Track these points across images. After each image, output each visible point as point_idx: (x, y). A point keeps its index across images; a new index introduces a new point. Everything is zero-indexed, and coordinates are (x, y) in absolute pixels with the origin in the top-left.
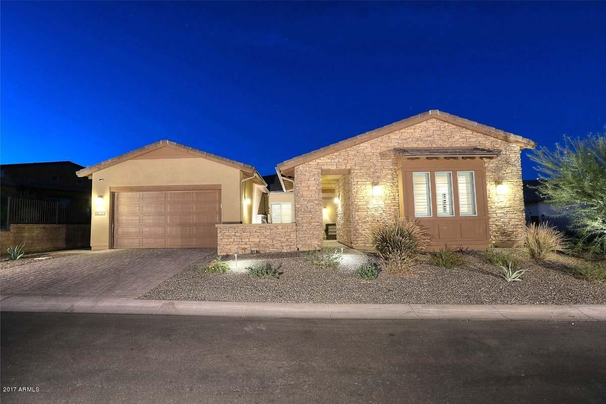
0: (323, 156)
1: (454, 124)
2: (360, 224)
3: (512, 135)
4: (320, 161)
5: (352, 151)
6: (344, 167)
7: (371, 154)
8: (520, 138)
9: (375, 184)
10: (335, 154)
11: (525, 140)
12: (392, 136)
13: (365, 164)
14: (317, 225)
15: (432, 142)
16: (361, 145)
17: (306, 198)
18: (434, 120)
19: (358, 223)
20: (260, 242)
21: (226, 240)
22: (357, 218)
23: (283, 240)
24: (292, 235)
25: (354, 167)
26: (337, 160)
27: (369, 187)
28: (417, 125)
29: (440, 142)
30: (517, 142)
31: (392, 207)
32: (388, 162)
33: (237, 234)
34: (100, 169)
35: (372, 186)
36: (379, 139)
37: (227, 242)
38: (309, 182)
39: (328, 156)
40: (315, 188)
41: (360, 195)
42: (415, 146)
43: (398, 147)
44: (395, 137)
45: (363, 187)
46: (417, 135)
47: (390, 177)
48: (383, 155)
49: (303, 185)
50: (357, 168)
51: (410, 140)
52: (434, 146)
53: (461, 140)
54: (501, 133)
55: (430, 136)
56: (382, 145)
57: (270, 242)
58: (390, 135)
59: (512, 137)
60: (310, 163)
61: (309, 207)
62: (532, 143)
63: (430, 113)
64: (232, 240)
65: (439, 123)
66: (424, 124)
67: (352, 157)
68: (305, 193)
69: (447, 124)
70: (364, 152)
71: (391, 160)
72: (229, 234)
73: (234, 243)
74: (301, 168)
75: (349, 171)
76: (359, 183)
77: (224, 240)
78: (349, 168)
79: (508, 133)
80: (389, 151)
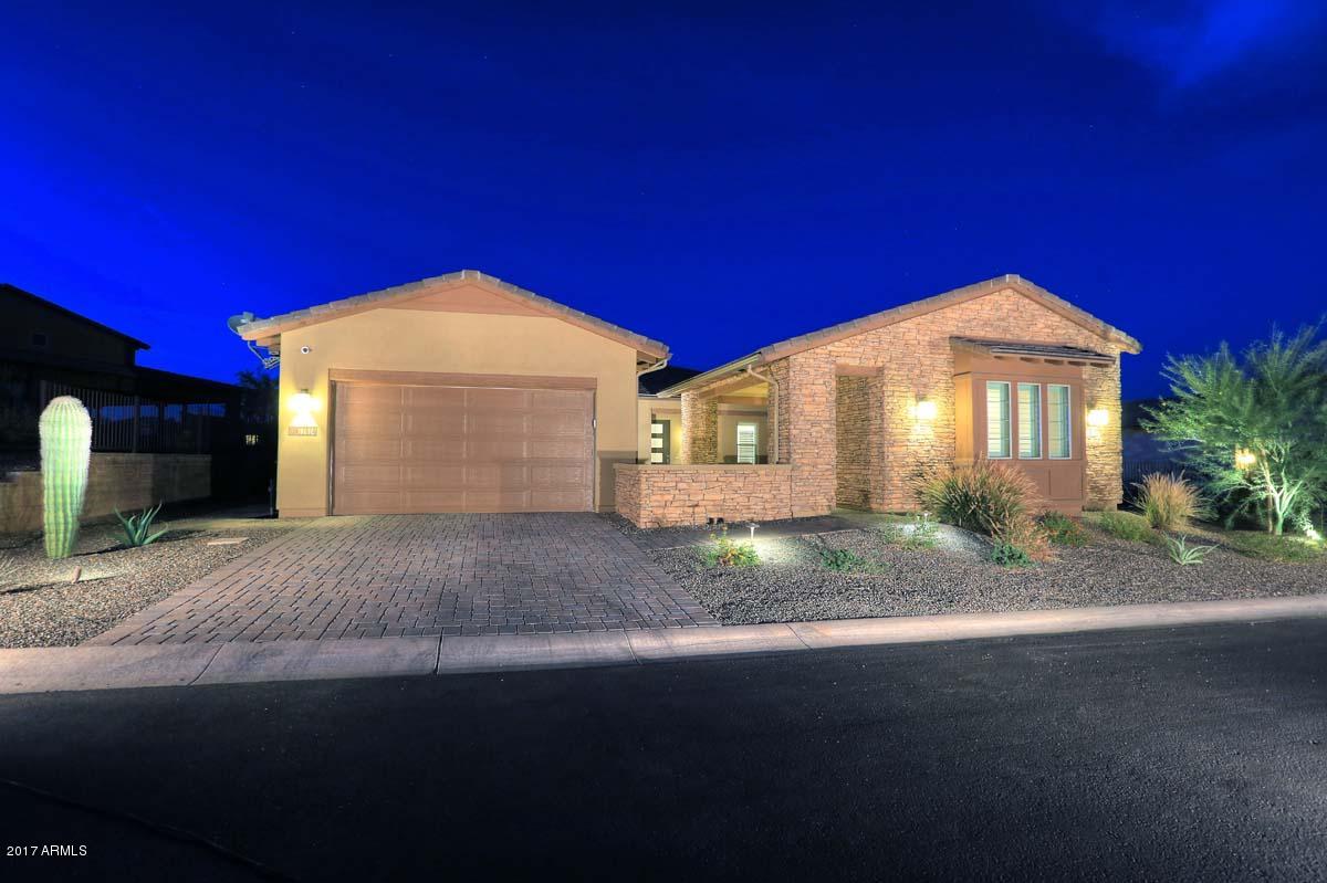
0: (840, 340)
1: (1038, 303)
2: (896, 469)
3: (1114, 329)
4: (835, 349)
5: (886, 334)
6: (872, 363)
7: (916, 342)
8: (1123, 335)
9: (920, 398)
10: (859, 337)
11: (1130, 340)
12: (949, 313)
13: (908, 360)
14: (827, 470)
15: (1006, 330)
16: (901, 324)
17: (808, 418)
18: (1009, 292)
19: (892, 466)
20: (724, 500)
21: (658, 498)
22: (891, 458)
23: (767, 496)
24: (782, 488)
25: (888, 365)
26: (861, 350)
27: (911, 401)
28: (987, 297)
29: (1017, 331)
30: (1119, 341)
31: (946, 441)
32: (942, 359)
33: (681, 485)
34: (304, 324)
35: (917, 401)
36: (929, 317)
37: (659, 501)
38: (814, 387)
39: (847, 341)
40: (824, 399)
41: (897, 418)
42: (982, 334)
43: (956, 333)
44: (954, 316)
45: (902, 401)
46: (985, 315)
47: (942, 385)
48: (933, 345)
49: (804, 391)
50: (894, 366)
51: (974, 323)
52: (1009, 336)
53: (1046, 330)
54: (1101, 324)
55: (1003, 320)
56: (933, 327)
57: (742, 500)
58: (945, 310)
59: (1114, 333)
60: (818, 351)
61: (814, 434)
62: (1137, 345)
63: (1007, 280)
64: (670, 498)
65: (1015, 297)
66: (995, 297)
67: (886, 346)
68: (808, 408)
69: (1027, 301)
70: (907, 337)
71: (945, 356)
72: (664, 485)
73: (675, 504)
74: (800, 358)
75: (880, 370)
76: (896, 394)
77: (654, 498)
78: (880, 364)
79: (1109, 326)
80: (944, 339)
